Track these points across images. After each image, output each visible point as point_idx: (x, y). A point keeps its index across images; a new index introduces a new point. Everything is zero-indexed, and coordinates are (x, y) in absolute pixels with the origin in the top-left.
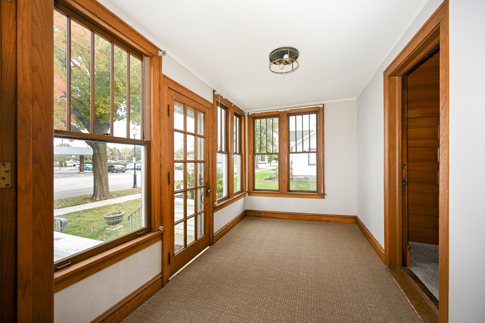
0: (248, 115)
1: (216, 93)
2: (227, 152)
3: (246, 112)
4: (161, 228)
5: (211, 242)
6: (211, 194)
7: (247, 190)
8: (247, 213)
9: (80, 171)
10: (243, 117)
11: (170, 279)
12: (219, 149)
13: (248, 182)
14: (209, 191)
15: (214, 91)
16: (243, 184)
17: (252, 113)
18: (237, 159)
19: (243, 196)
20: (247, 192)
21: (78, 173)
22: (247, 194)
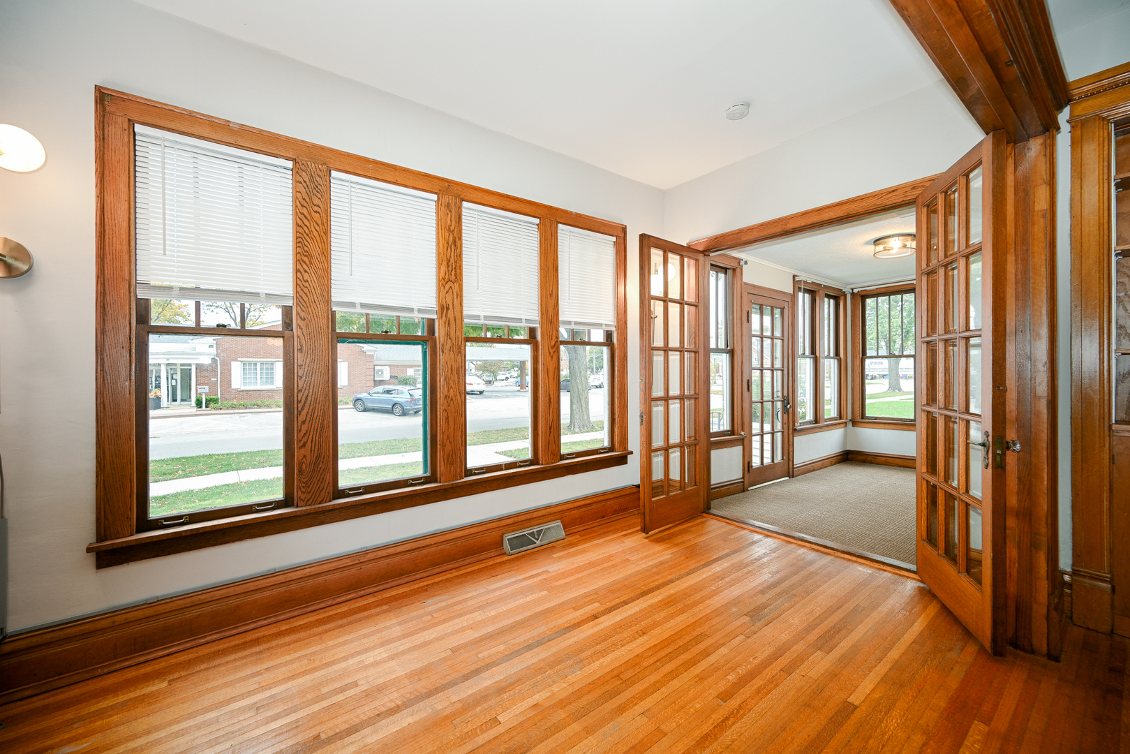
0: (853, 294)
1: (797, 279)
2: (813, 356)
3: (847, 290)
4: (742, 433)
5: (791, 473)
6: (791, 410)
7: (850, 417)
8: (850, 456)
9: (521, 388)
10: (842, 298)
11: (749, 489)
12: (800, 352)
13: (853, 404)
14: (788, 406)
15: (794, 276)
16: (842, 405)
17: (860, 289)
18: (830, 367)
19: (842, 425)
20: (850, 420)
21: (518, 391)
22: (851, 423)
